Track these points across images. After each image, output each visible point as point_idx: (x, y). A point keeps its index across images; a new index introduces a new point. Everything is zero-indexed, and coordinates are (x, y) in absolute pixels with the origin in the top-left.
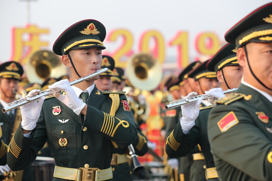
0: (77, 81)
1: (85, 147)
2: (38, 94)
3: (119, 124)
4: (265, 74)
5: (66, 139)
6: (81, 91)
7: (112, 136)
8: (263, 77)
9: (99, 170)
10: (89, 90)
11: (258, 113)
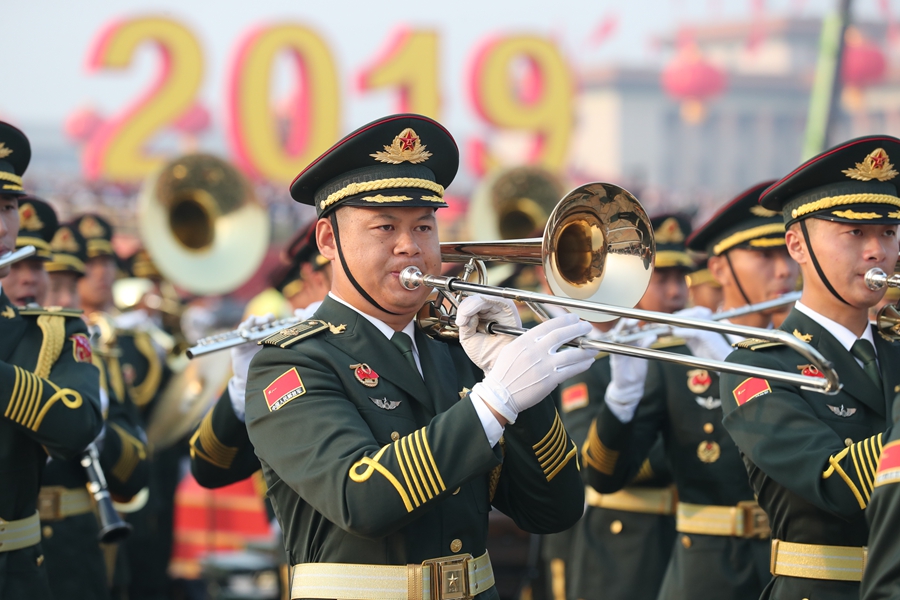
4: (375, 278)
8: (372, 285)
11: (356, 366)
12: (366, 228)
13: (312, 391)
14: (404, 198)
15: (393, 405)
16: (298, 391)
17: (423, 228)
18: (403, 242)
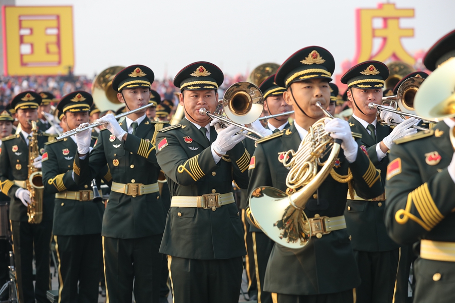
0: (127, 113)
1: (132, 167)
2: (87, 126)
3: (153, 148)
5: (117, 160)
6: (132, 122)
7: (147, 157)
8: (191, 114)
9: (143, 185)
10: (139, 120)
11: (185, 137)
12: (189, 96)
13: (170, 144)
14: (198, 87)
15: (196, 149)
16: (166, 144)
17: (208, 96)
18: (200, 100)
